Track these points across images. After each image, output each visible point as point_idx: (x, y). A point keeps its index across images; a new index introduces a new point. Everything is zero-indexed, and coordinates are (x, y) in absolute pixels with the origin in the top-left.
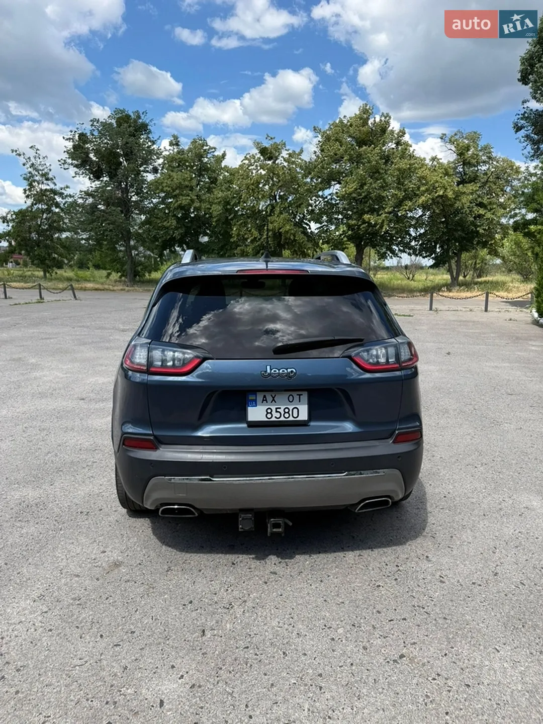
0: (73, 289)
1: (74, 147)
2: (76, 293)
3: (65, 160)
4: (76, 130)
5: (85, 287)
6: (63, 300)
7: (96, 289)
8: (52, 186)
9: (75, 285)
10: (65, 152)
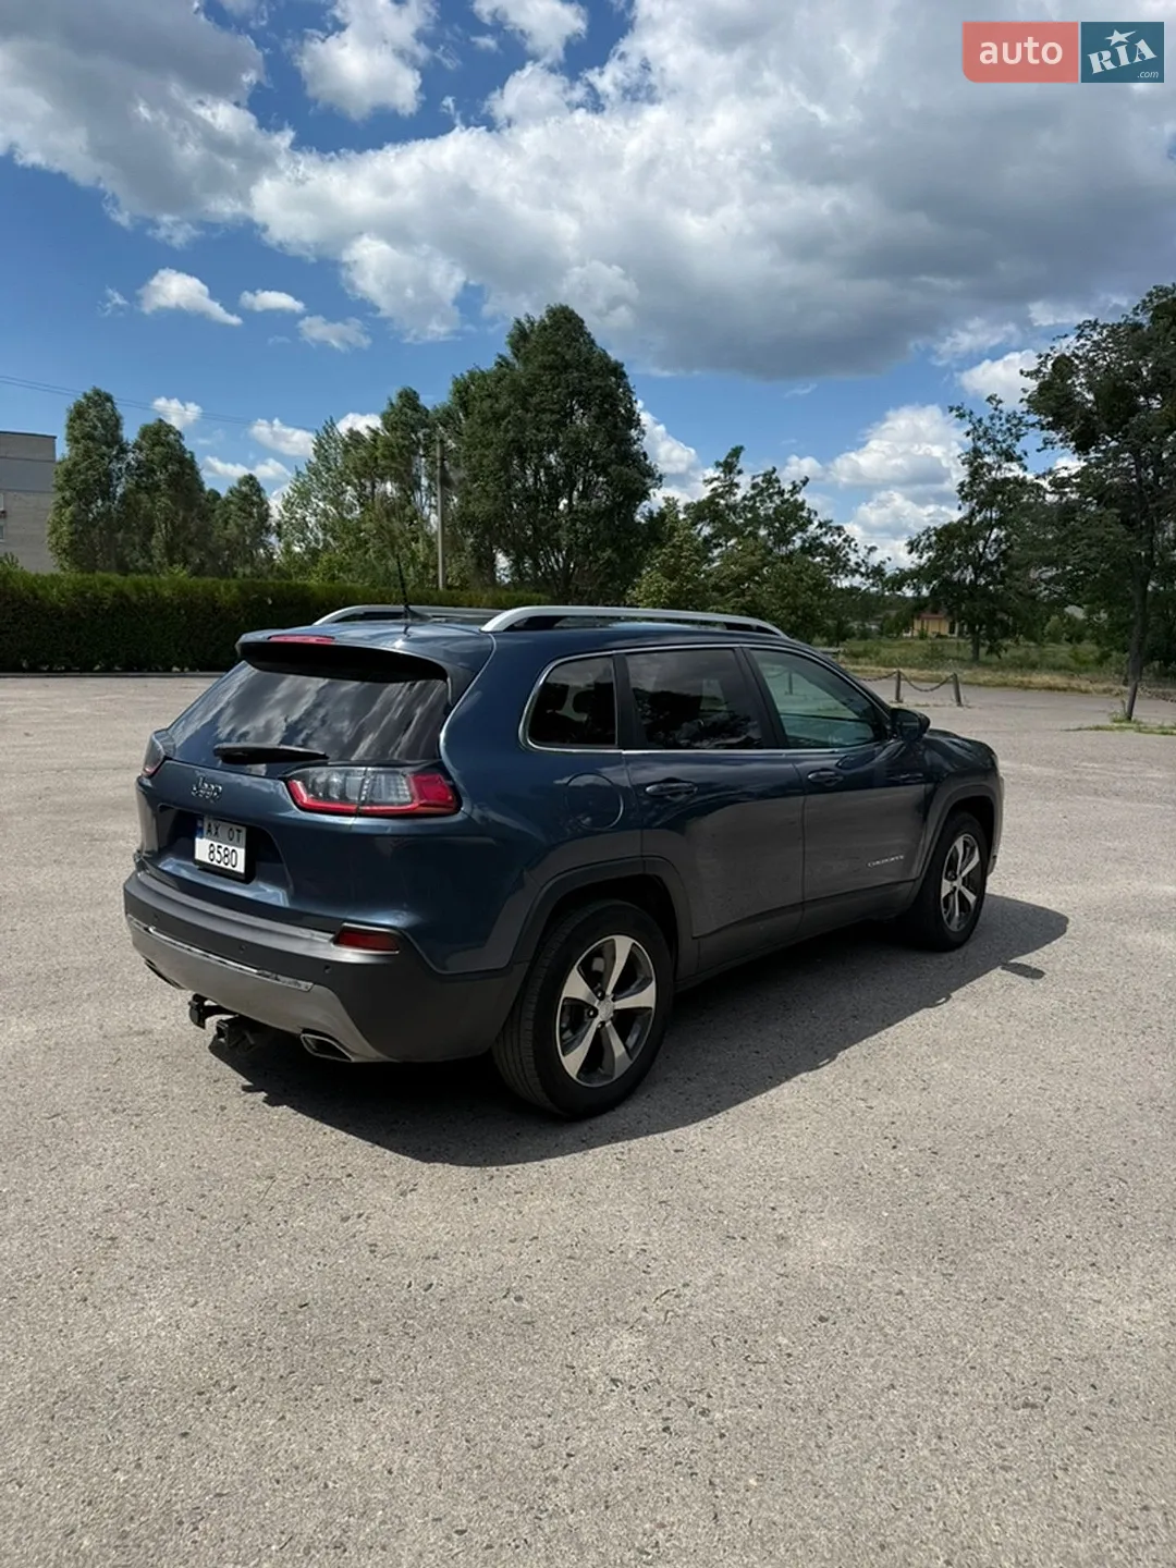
0: (956, 682)
1: (1042, 388)
2: (961, 690)
3: (1020, 419)
4: (1049, 351)
5: (1030, 682)
6: (936, 706)
7: (1050, 688)
8: (1019, 473)
9: (965, 675)
10: (1022, 401)
